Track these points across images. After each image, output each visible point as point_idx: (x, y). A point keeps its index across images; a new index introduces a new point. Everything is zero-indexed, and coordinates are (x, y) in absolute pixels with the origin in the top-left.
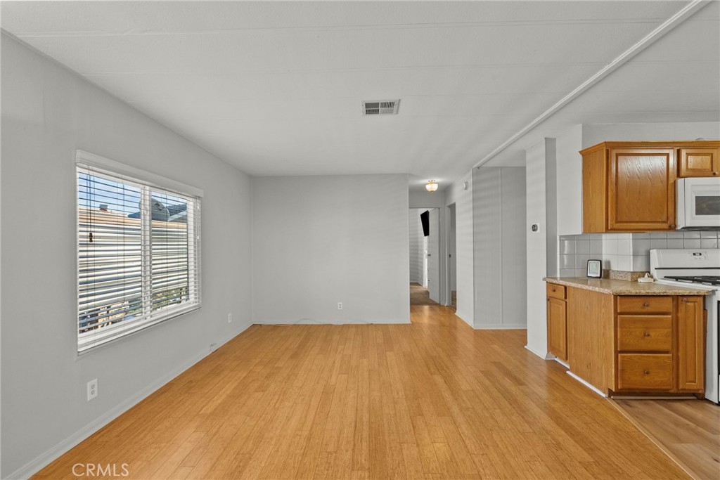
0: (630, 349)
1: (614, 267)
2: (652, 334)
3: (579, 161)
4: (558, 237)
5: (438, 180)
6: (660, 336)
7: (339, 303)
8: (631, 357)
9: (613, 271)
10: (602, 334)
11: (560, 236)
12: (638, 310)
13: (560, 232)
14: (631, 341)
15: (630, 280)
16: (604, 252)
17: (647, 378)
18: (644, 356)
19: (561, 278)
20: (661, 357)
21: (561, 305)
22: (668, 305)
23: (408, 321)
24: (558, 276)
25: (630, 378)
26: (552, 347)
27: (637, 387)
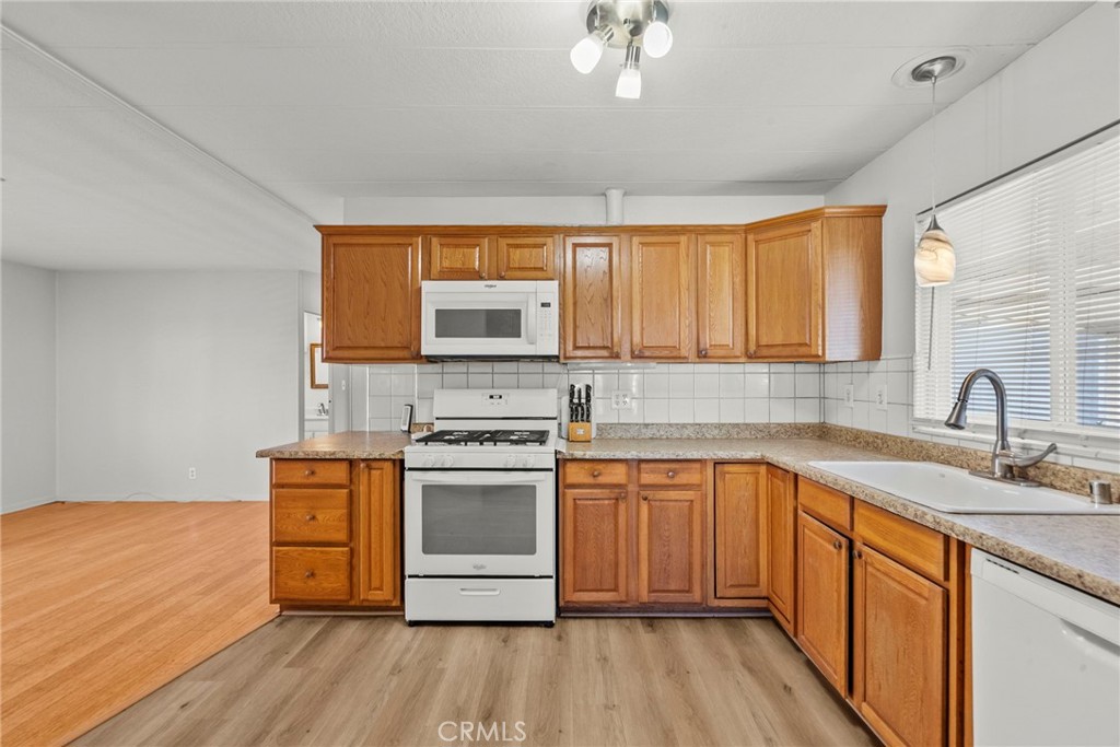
0: (288, 539)
2: (320, 517)
6: (331, 520)
7: (191, 470)
8: (288, 552)
12: (299, 481)
14: (290, 528)
17: (312, 583)
18: (309, 551)
20: (331, 552)
22: (339, 473)
25: (286, 584)
27: (296, 597)
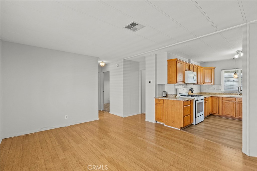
0: (187, 115)
1: (168, 93)
3: (166, 63)
4: (157, 85)
5: (104, 62)
6: (189, 111)
7: (66, 116)
9: (169, 95)
10: (178, 112)
11: (158, 85)
13: (158, 83)
15: (174, 97)
16: (165, 89)
19: (158, 97)
21: (162, 105)
23: (98, 119)
24: (157, 97)
25: (186, 123)
26: (157, 119)
